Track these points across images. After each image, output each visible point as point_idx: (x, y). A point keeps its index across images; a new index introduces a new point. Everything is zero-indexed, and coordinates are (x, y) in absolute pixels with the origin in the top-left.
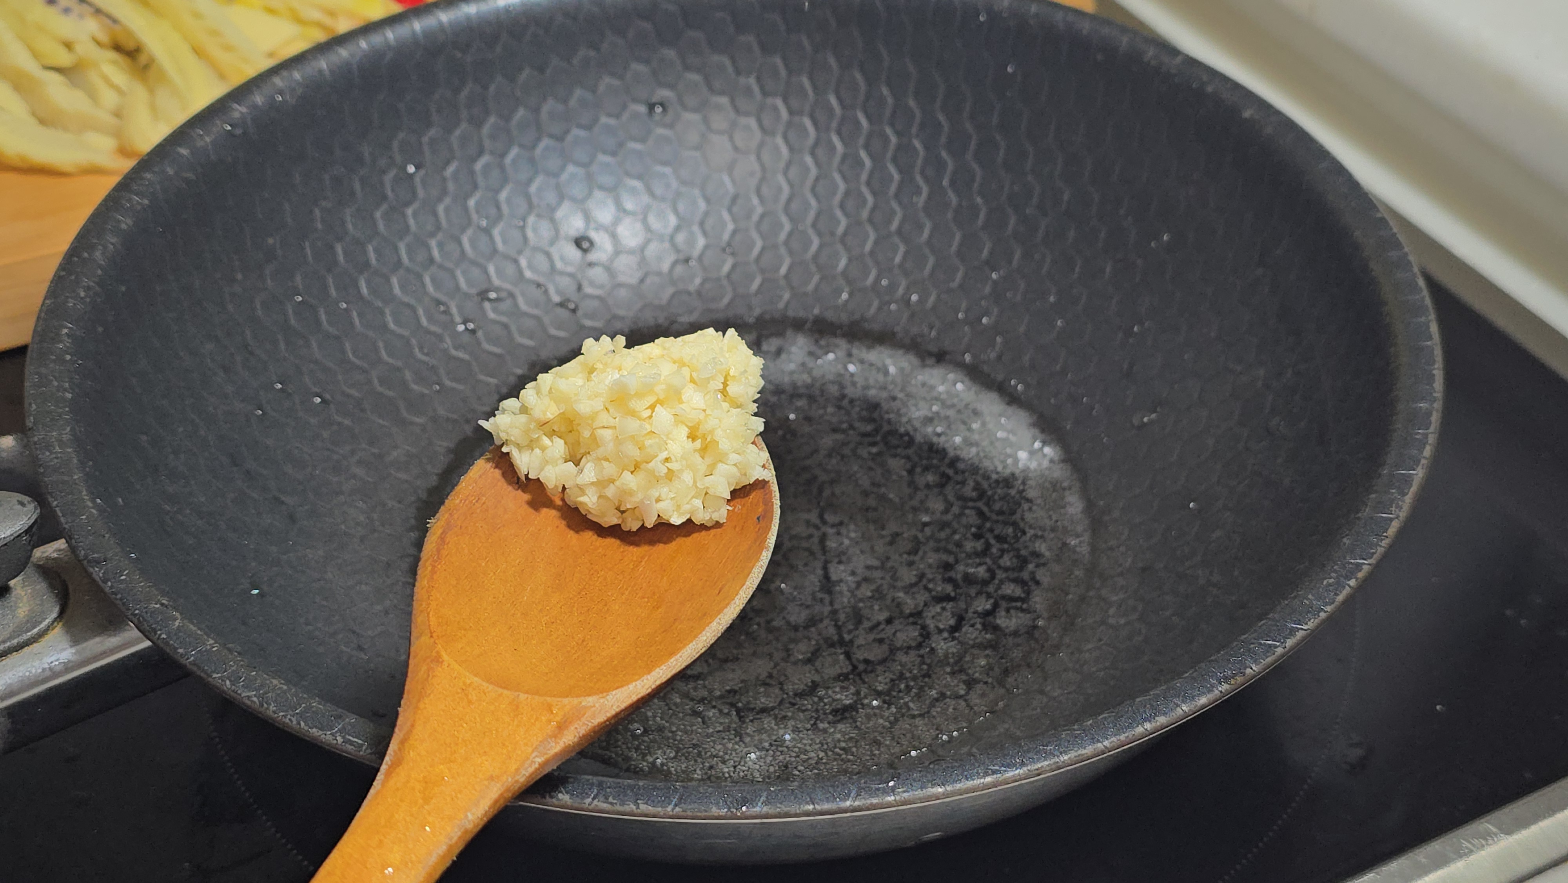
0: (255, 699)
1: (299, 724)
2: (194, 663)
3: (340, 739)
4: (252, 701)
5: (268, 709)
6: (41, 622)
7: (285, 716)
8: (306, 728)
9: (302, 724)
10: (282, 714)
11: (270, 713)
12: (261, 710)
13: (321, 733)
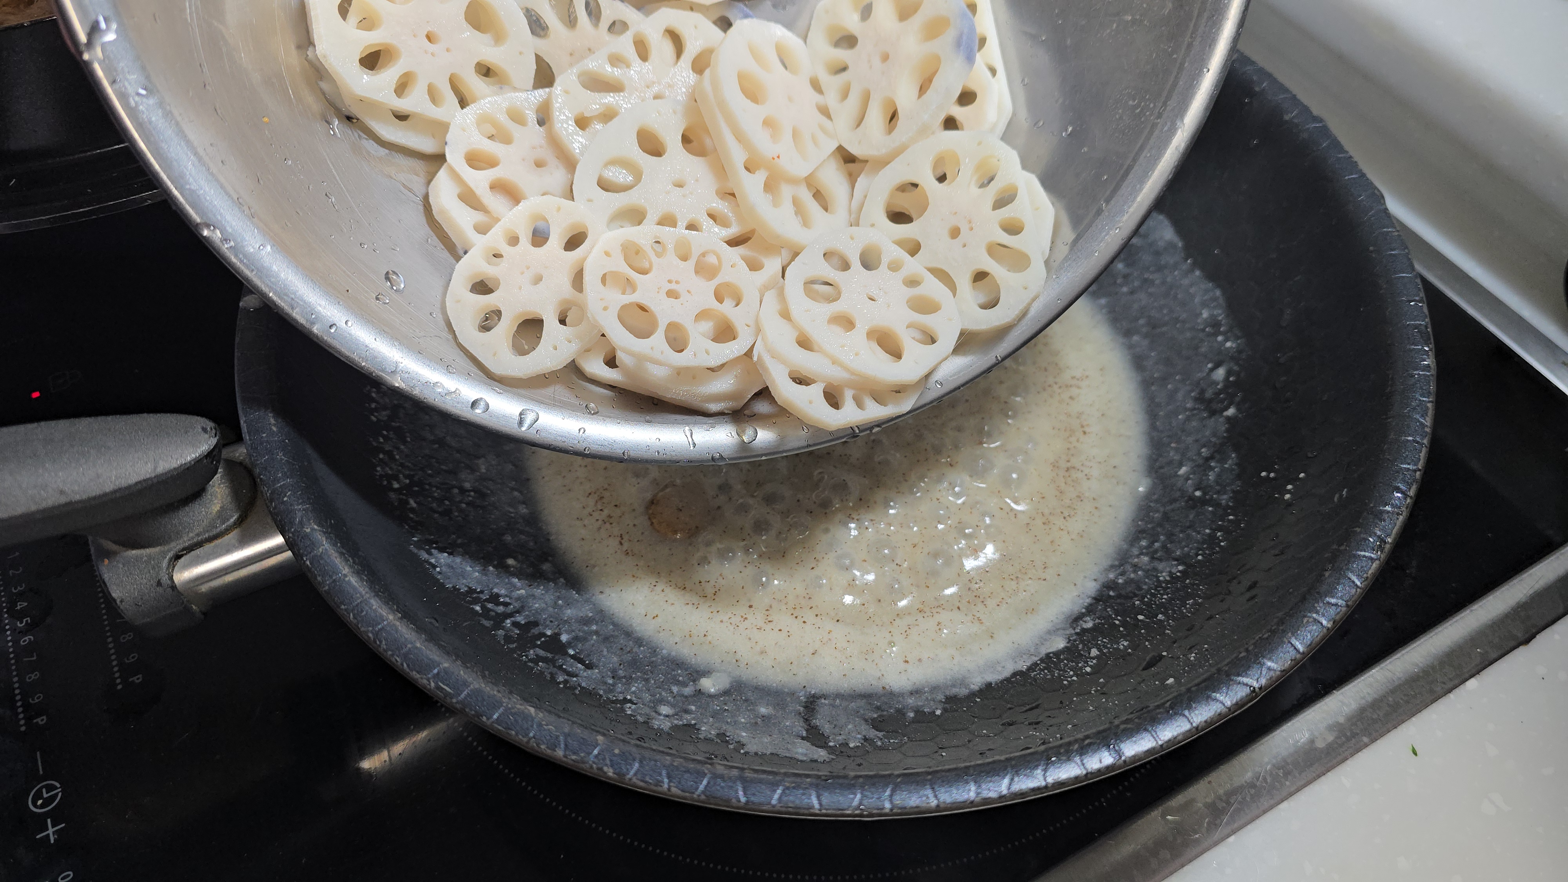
0: (370, 635)
1: (402, 665)
2: (328, 592)
3: (433, 684)
4: (368, 636)
5: (380, 646)
6: (228, 520)
7: (392, 655)
8: (408, 670)
9: (405, 665)
10: (390, 653)
11: (381, 650)
12: (375, 645)
13: (418, 676)
